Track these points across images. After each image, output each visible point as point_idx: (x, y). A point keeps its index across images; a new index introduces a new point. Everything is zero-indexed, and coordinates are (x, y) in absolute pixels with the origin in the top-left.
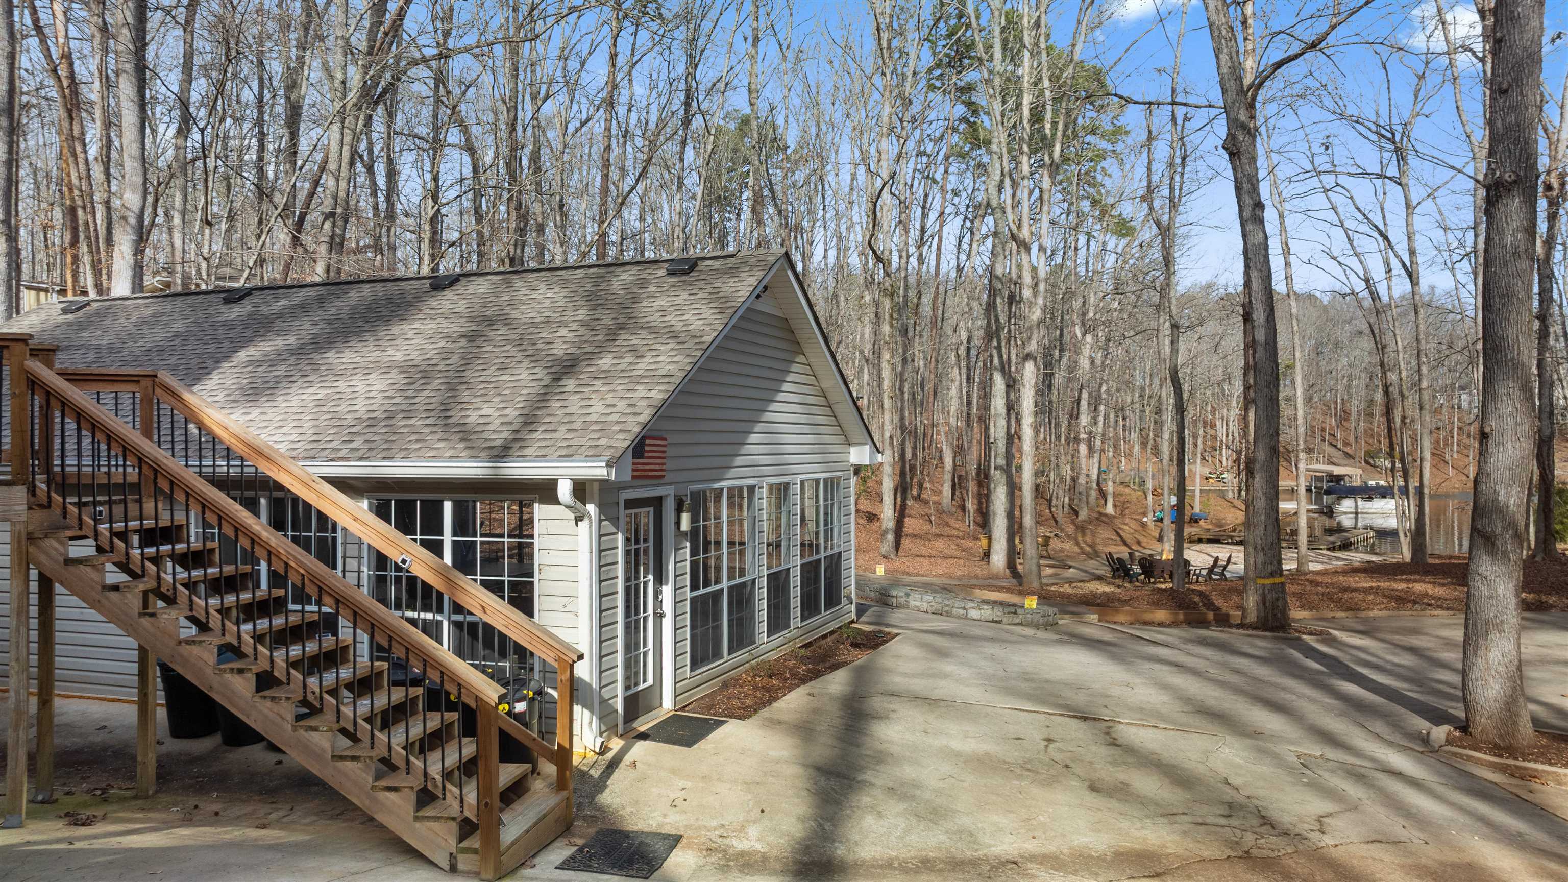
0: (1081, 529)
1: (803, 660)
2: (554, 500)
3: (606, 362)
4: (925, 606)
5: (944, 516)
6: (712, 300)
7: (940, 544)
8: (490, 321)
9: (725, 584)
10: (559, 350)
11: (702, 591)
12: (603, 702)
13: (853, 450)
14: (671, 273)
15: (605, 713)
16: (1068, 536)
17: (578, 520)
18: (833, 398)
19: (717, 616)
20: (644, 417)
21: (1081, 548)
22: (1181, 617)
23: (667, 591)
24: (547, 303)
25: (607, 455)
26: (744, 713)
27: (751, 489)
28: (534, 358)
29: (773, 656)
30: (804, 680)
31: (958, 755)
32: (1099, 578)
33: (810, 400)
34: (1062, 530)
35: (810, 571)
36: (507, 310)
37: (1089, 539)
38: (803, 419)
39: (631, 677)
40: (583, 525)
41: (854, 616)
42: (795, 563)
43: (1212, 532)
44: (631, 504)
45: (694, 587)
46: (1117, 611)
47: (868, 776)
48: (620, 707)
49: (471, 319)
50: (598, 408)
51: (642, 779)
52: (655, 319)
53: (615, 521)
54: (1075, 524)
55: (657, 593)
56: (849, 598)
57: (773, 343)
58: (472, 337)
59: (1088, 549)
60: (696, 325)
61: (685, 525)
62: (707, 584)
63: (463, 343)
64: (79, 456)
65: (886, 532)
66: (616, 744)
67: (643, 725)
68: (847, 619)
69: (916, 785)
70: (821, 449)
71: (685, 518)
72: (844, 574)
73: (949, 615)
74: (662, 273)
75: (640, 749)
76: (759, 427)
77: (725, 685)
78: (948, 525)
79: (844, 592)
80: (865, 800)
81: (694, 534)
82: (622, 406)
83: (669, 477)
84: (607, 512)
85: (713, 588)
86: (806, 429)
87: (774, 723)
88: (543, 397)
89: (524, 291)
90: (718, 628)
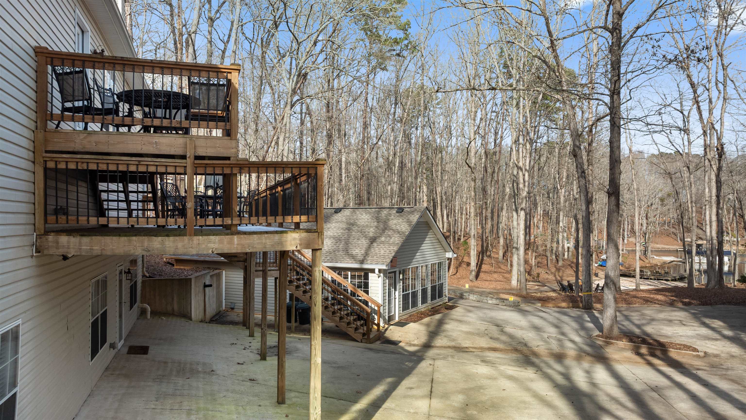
0: (558, 270)
1: (430, 311)
2: (375, 273)
3: (383, 239)
4: (474, 299)
5: (499, 264)
6: (408, 222)
7: (495, 276)
8: (352, 225)
9: (410, 291)
10: (371, 235)
11: (405, 293)
12: (384, 317)
13: (447, 253)
14: (397, 212)
15: (384, 319)
16: (552, 273)
17: (379, 277)
18: (440, 240)
19: (408, 299)
20: (393, 255)
21: (556, 278)
22: (571, 305)
23: (397, 293)
24: (366, 220)
25: (386, 263)
26: (415, 322)
27: (417, 267)
28: (366, 237)
29: (423, 310)
30: (430, 316)
31: (463, 331)
32: (554, 291)
33: (434, 241)
34: (550, 270)
35: (433, 288)
36: (356, 221)
37: (560, 274)
38: (431, 247)
39: (389, 312)
40: (380, 278)
41: (447, 301)
42: (429, 286)
43: (623, 271)
44: (389, 273)
45: (403, 292)
46: (549, 302)
47: (441, 334)
48: (387, 318)
49: (347, 223)
50: (382, 252)
51: (393, 332)
52: (394, 227)
53: (386, 277)
54: (556, 268)
55: (395, 293)
56: (446, 295)
57: (424, 229)
58: (349, 229)
59: (559, 278)
60: (404, 229)
61: (401, 277)
62: (406, 291)
63: (347, 231)
64: (260, 259)
65: (472, 271)
66: (386, 326)
67: (392, 323)
68: (445, 301)
69: (451, 336)
70: (437, 254)
71: (401, 276)
72: (444, 289)
73: (482, 302)
74: (395, 212)
75: (391, 327)
76: (419, 251)
77: (410, 316)
78: (500, 268)
79: (444, 294)
80: (439, 337)
81: (403, 279)
82: (388, 251)
83: (398, 266)
84: (385, 275)
85: (408, 292)
86: (432, 249)
87: (422, 324)
88: (369, 248)
89: (359, 215)
90: (409, 302)
